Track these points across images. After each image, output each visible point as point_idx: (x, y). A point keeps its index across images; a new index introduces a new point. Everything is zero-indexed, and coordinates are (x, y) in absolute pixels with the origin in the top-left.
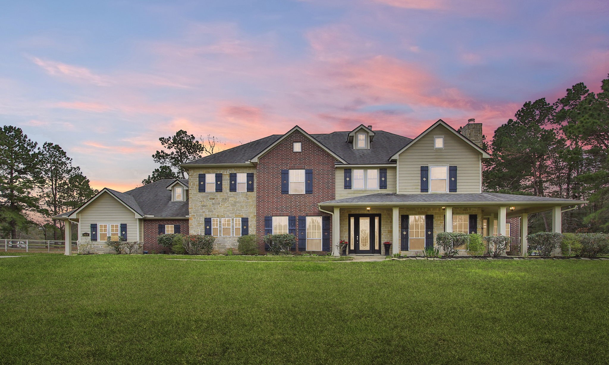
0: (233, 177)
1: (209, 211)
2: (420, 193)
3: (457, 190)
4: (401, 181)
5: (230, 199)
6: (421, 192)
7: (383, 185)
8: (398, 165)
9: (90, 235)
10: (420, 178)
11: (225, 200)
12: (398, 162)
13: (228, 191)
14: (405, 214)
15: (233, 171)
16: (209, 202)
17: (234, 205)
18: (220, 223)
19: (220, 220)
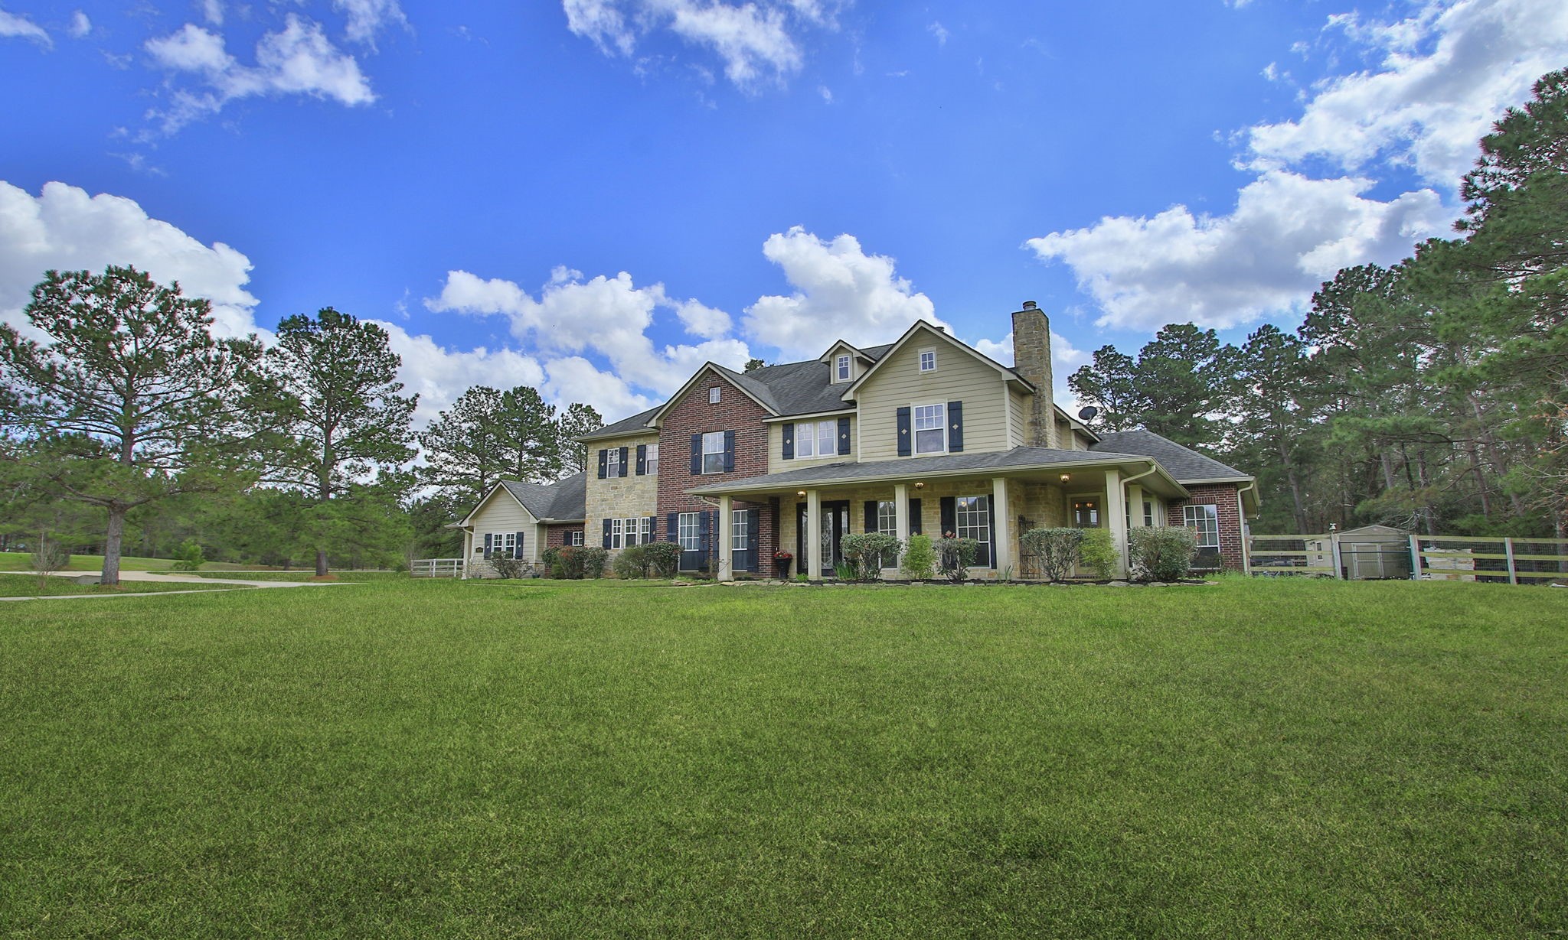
0: (642, 451)
1: (610, 509)
2: (897, 458)
3: (964, 447)
4: (864, 439)
5: (638, 487)
6: (899, 455)
7: (845, 448)
8: (858, 410)
9: (483, 550)
10: (896, 430)
11: (630, 489)
12: (858, 405)
13: (635, 473)
14: (872, 499)
15: (642, 442)
16: (611, 494)
17: (641, 497)
18: (623, 527)
19: (623, 522)
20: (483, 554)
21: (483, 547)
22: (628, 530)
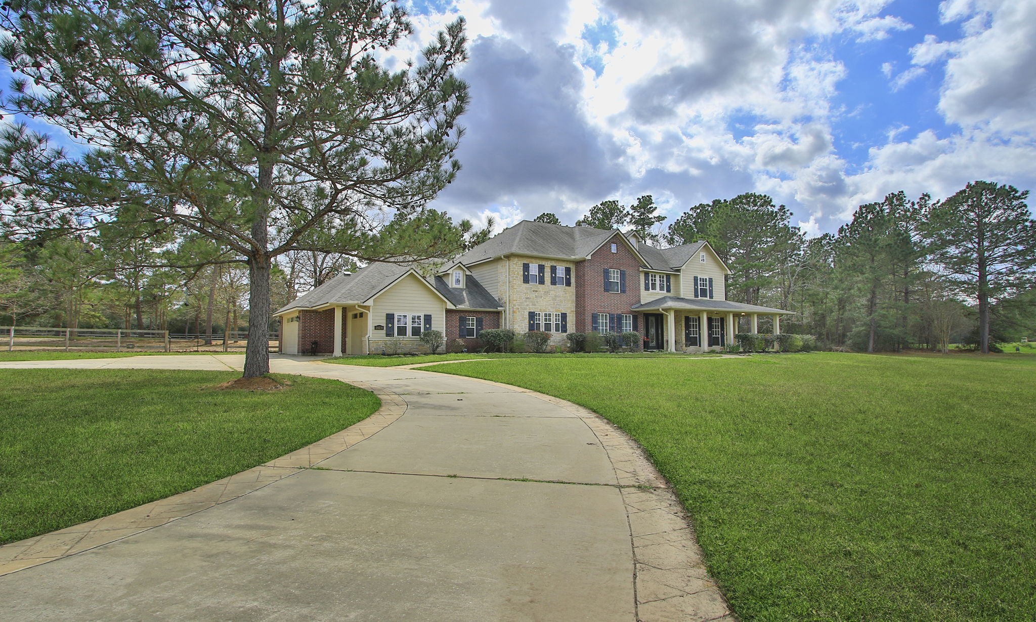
0: (553, 269)
1: (533, 305)
3: (713, 297)
4: (684, 287)
5: (552, 292)
6: (695, 297)
7: (668, 289)
8: (681, 274)
9: (385, 328)
10: (693, 286)
11: (547, 293)
12: (681, 271)
13: (549, 284)
15: (554, 264)
16: (533, 295)
17: (554, 299)
18: (542, 318)
19: (542, 314)
20: (384, 332)
21: (384, 325)
22: (546, 320)
